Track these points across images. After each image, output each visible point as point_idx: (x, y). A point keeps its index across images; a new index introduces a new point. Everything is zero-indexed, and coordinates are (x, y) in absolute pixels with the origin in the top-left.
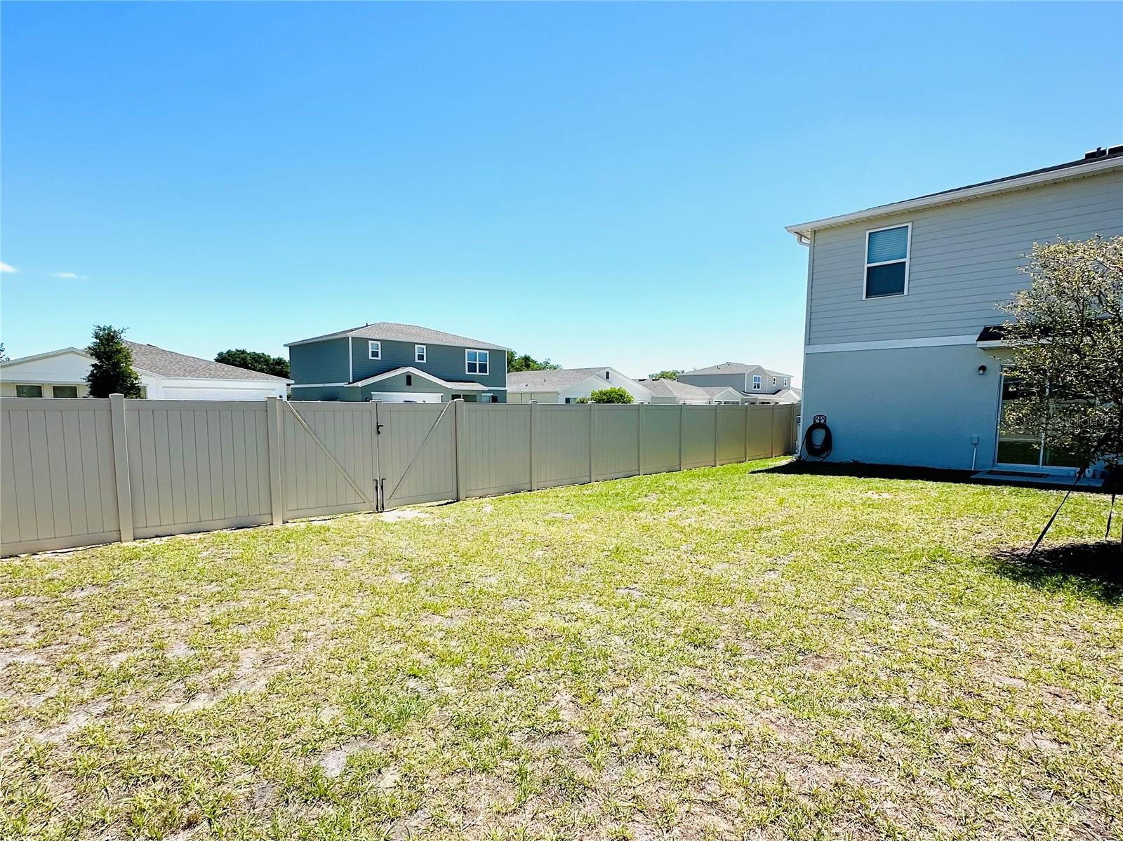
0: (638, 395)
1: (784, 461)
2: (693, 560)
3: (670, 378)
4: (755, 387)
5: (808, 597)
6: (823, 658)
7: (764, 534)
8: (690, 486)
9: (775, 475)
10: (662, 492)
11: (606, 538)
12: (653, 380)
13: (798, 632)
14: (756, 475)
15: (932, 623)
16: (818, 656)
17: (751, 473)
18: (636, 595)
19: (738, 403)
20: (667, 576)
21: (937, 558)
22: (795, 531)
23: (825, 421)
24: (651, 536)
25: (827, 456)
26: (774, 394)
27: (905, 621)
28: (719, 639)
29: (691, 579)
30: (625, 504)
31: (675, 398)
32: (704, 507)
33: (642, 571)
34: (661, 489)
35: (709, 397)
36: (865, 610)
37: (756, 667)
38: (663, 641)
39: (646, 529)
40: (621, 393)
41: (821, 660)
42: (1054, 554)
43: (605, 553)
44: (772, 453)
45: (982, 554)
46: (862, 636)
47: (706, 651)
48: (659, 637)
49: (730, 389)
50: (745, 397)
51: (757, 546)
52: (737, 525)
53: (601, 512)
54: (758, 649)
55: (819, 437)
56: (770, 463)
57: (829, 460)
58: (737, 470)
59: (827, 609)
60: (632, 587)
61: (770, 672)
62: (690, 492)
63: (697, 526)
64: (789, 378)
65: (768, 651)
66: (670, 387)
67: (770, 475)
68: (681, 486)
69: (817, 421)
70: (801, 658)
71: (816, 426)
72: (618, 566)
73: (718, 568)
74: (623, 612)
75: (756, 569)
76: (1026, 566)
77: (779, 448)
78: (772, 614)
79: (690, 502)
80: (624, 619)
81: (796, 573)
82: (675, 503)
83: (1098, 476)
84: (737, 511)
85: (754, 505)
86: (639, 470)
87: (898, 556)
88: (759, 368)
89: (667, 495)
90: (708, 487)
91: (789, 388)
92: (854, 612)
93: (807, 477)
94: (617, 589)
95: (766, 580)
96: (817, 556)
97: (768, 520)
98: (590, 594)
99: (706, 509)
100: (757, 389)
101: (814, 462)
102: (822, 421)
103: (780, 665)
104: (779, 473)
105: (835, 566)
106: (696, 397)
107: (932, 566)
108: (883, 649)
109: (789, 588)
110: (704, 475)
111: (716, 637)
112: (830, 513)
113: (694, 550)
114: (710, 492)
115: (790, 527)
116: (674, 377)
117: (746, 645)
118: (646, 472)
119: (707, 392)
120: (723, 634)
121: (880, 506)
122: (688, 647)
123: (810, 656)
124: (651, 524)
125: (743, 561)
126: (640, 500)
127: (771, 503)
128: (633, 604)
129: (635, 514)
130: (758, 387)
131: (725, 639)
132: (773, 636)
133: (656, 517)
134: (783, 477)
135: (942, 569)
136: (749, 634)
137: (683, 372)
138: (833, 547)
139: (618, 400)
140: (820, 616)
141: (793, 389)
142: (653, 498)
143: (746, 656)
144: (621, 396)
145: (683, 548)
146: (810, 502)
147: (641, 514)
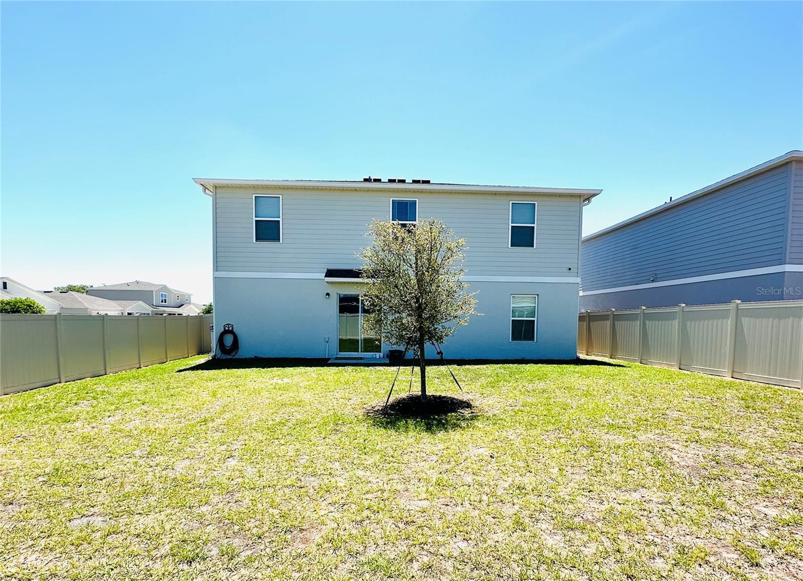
0: (49, 306)
1: (202, 359)
2: (151, 463)
3: (78, 291)
4: (162, 302)
5: (269, 475)
6: (306, 530)
7: (210, 425)
8: (123, 389)
9: (200, 372)
10: (94, 398)
11: (37, 460)
12: (61, 292)
13: (276, 512)
14: (182, 373)
15: (360, 473)
16: (302, 530)
17: (178, 372)
18: (98, 521)
19: (148, 314)
20: (128, 488)
22: (235, 418)
23: (233, 328)
24: (96, 447)
25: (236, 353)
26: (179, 307)
27: (344, 477)
28: (209, 544)
29: (158, 485)
30: (52, 415)
31: (87, 309)
32: (145, 407)
33: (96, 490)
34: (91, 395)
35: (122, 309)
36: (314, 475)
37: (257, 562)
38: (148, 571)
39: (86, 440)
40: (29, 303)
41: (305, 533)
42: (393, 406)
43: (41, 479)
44: (188, 354)
45: (360, 413)
46: (323, 499)
47: (202, 563)
48: (142, 567)
49: (141, 302)
50: (154, 310)
51: (208, 436)
52: (183, 420)
53: (22, 430)
54: (250, 542)
55: (228, 340)
56: (191, 363)
57: (236, 357)
58: (164, 370)
59: (289, 482)
60: (90, 514)
61: (270, 563)
62: (125, 395)
63: (144, 427)
64: (190, 296)
65: (260, 541)
66: (80, 300)
67: (195, 372)
68: (113, 390)
69: (227, 328)
70: (289, 536)
71: (225, 332)
72: (63, 491)
73: (181, 466)
74: (88, 549)
75: (216, 459)
76: (385, 417)
77: (193, 350)
78: (247, 500)
79: (128, 404)
80: (91, 558)
81: (252, 455)
82: (113, 407)
84: (178, 407)
85: (191, 399)
86: (60, 378)
87: (315, 425)
88: (165, 287)
89: (101, 400)
90: (142, 387)
91: (190, 303)
92: (307, 478)
93: (225, 371)
94: (70, 521)
95: (229, 468)
96: (260, 437)
97: (208, 411)
98: (32, 539)
99: (148, 409)
100: (164, 303)
101: (226, 359)
102: (230, 328)
103: (276, 552)
104: (202, 370)
105: (277, 442)
106: (112, 309)
107: (338, 428)
108: (342, 505)
109: (250, 471)
110: (134, 377)
111: (205, 543)
112: (255, 398)
113: (149, 453)
114: (146, 392)
115: (227, 416)
116: (83, 291)
117: (236, 542)
118: (68, 379)
119: (118, 305)
120: (212, 537)
121: (285, 389)
122: (180, 567)
123: (295, 532)
124: (92, 434)
125: (201, 454)
126: (69, 410)
127: (205, 396)
128: (98, 534)
129: (68, 426)
130: (165, 302)
131: (215, 541)
132: (258, 523)
133: (94, 425)
134: (206, 373)
135: (344, 429)
136: (236, 528)
137: (92, 287)
138: (269, 426)
139: (26, 311)
140: (287, 491)
141: (194, 305)
142: (84, 406)
143: (243, 554)
144: (30, 306)
145: (137, 453)
146: (236, 391)
147: (77, 424)
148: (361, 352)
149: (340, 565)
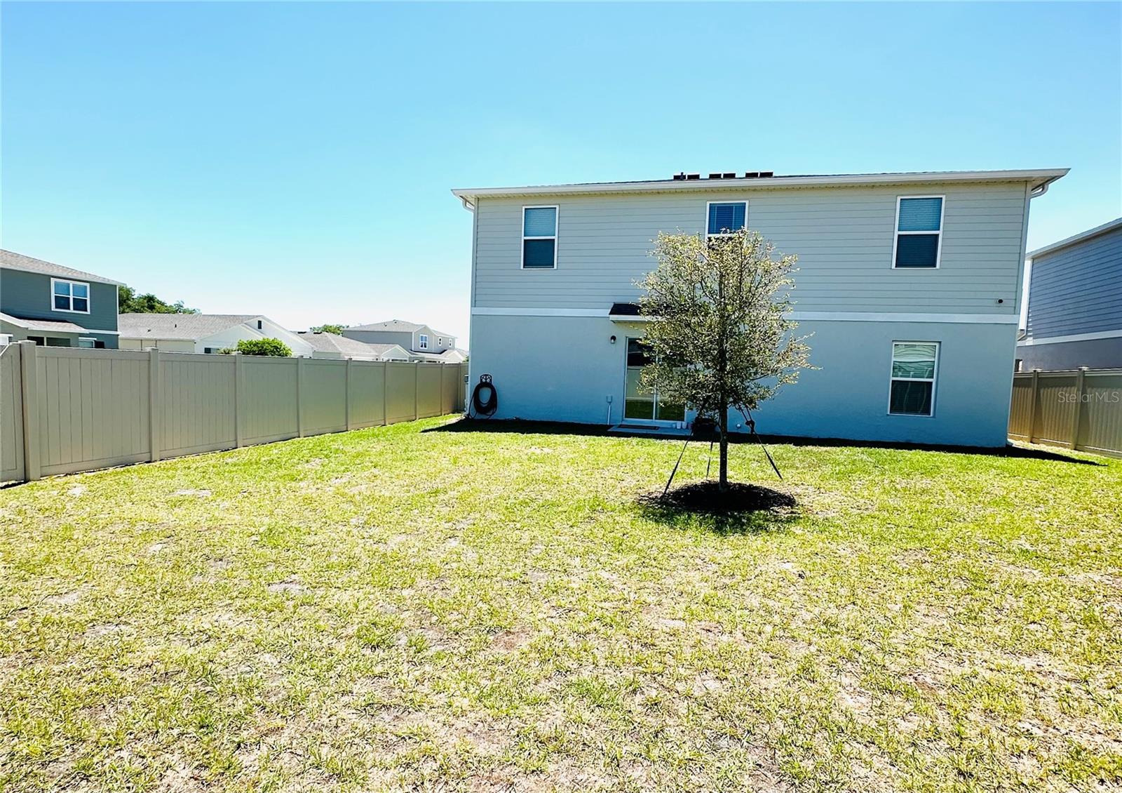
0: (297, 348)
1: (454, 419)
2: (366, 535)
3: (334, 333)
4: (422, 346)
5: (492, 563)
6: (514, 633)
7: (441, 497)
8: (359, 448)
9: (447, 433)
10: (326, 456)
11: (255, 518)
12: (315, 333)
13: (485, 607)
14: (428, 433)
15: (604, 575)
16: (508, 633)
17: (423, 432)
18: (294, 589)
19: (406, 361)
20: (334, 559)
21: (597, 507)
22: (471, 492)
23: (491, 380)
24: (315, 510)
25: (493, 414)
26: (441, 353)
27: (581, 577)
28: (400, 633)
29: (365, 559)
30: (282, 472)
31: (340, 353)
32: (375, 471)
33: (302, 556)
34: (325, 453)
35: (377, 354)
36: (545, 569)
37: (445, 660)
38: (330, 649)
39: (308, 501)
40: (276, 345)
41: (511, 636)
42: (677, 494)
43: (254, 538)
44: (441, 411)
45: (629, 499)
46: (546, 600)
47: (386, 651)
48: (325, 644)
49: (398, 347)
50: (412, 356)
51: (435, 511)
52: (412, 489)
54: (445, 637)
55: (486, 395)
56: (440, 422)
57: (493, 417)
58: (408, 429)
59: (510, 575)
60: (289, 580)
61: (460, 664)
62: (358, 455)
63: (369, 493)
64: (453, 339)
65: (457, 637)
66: (334, 342)
67: (442, 433)
68: (348, 448)
69: (484, 380)
70: (492, 638)
71: (482, 385)
72: (271, 554)
73: (395, 541)
74: (279, 618)
75: (436, 538)
76: (661, 508)
77: (447, 406)
78: (457, 590)
79: (359, 466)
80: (279, 626)
81: (478, 538)
82: (343, 468)
83: (690, 427)
84: (411, 473)
85: (427, 465)
86: (298, 431)
87: (565, 509)
88: (426, 327)
89: (333, 460)
90: (379, 448)
91: (453, 349)
92: (535, 573)
93: (476, 434)
94: (269, 585)
95: (447, 549)
96: (494, 516)
97: (443, 481)
99: (377, 473)
100: (424, 348)
101: (482, 419)
102: (488, 380)
103: (470, 652)
104: (450, 431)
105: (512, 525)
106: (363, 353)
107: (593, 515)
108: (567, 611)
109: (471, 556)
110: (374, 435)
111: (396, 630)
112: (501, 470)
113: (365, 523)
114: (381, 454)
115: (465, 488)
116: (339, 332)
117: (431, 634)
118: (307, 433)
119: (373, 349)
120: (406, 624)
121: (541, 461)
122: (364, 651)
123: (501, 634)
124: (314, 495)
125: (421, 530)
126: (300, 467)
127: (445, 463)
128: (291, 603)
129: (293, 484)
130: (425, 347)
131: (408, 630)
132: (460, 616)
133: (319, 486)
134: (454, 435)
135: (602, 517)
136: (434, 619)
137: (348, 327)
138: (508, 505)
139: (273, 353)
140: (505, 584)
141: (459, 351)
142: (316, 464)
143: (433, 648)
144: (276, 348)
145: (354, 521)
146: (482, 460)
147: (301, 484)
148: (656, 419)
149: (543, 681)
